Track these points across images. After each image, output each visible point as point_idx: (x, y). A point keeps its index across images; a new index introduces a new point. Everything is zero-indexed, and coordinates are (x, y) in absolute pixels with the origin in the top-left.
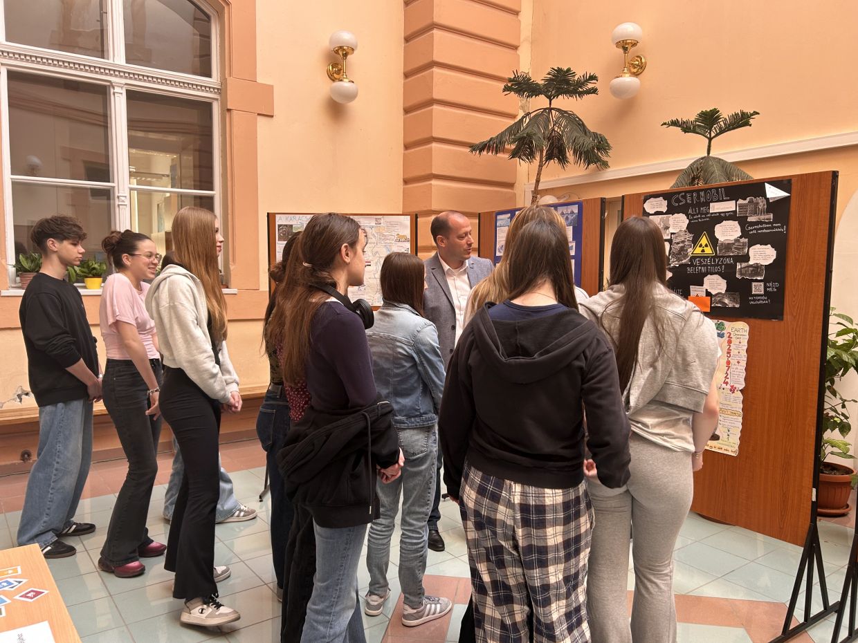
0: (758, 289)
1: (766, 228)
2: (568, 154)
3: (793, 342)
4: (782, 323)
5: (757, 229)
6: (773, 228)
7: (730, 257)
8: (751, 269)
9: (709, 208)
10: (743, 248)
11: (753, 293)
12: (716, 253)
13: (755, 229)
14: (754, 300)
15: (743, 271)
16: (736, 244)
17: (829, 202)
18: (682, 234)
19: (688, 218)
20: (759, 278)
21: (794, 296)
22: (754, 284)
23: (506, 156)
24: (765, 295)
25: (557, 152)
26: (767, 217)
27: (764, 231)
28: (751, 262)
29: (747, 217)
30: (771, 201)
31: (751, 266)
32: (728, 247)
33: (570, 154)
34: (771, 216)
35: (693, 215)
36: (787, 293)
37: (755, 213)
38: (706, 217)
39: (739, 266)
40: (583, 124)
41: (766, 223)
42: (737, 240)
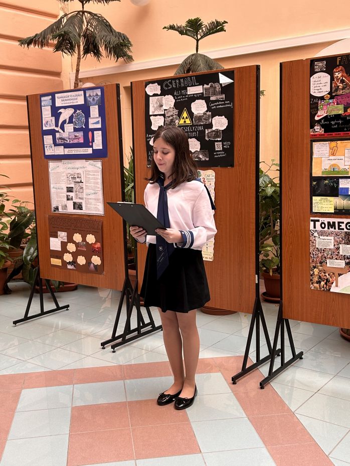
0: (218, 146)
1: (222, 105)
2: (100, 49)
3: (240, 181)
4: (234, 168)
5: (216, 106)
6: (225, 104)
7: (201, 125)
8: (214, 133)
9: (187, 91)
10: (208, 119)
11: (216, 150)
12: (193, 123)
13: (215, 105)
14: (217, 155)
15: (210, 135)
16: (205, 116)
17: (255, 86)
18: (171, 110)
19: (174, 98)
20: (219, 139)
21: (239, 150)
22: (216, 143)
23: (51, 49)
24: (223, 151)
25: (92, 47)
26: (221, 97)
27: (220, 106)
28: (214, 129)
29: (210, 97)
30: (223, 86)
31: (214, 131)
32: (199, 118)
33: (102, 49)
34: (224, 96)
35: (177, 96)
36: (235, 149)
37: (214, 94)
38: (185, 98)
39: (207, 132)
40: (110, 25)
41: (221, 101)
42: (205, 114)
